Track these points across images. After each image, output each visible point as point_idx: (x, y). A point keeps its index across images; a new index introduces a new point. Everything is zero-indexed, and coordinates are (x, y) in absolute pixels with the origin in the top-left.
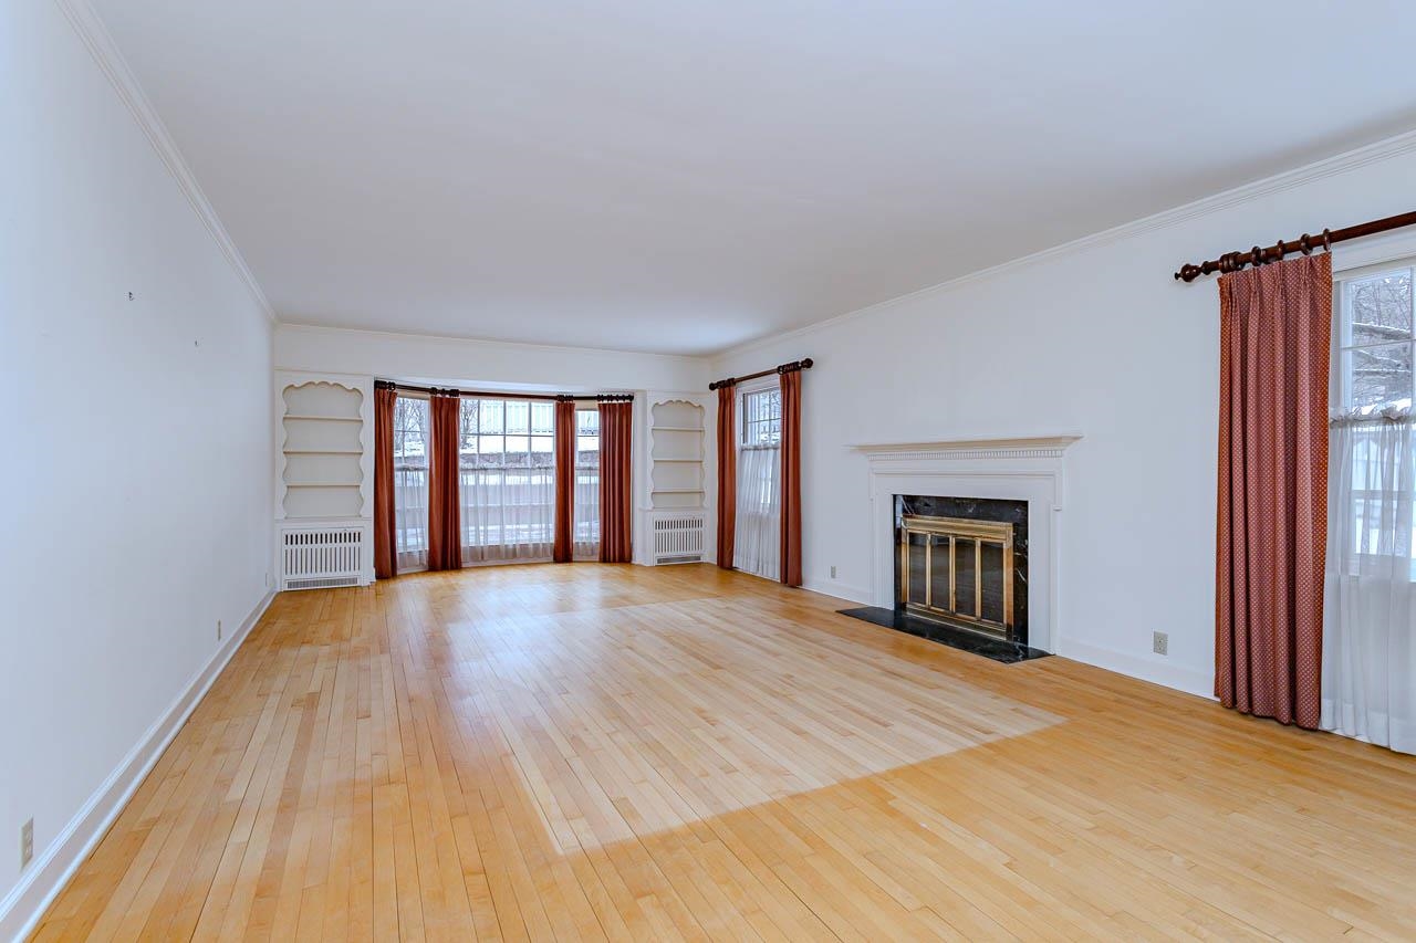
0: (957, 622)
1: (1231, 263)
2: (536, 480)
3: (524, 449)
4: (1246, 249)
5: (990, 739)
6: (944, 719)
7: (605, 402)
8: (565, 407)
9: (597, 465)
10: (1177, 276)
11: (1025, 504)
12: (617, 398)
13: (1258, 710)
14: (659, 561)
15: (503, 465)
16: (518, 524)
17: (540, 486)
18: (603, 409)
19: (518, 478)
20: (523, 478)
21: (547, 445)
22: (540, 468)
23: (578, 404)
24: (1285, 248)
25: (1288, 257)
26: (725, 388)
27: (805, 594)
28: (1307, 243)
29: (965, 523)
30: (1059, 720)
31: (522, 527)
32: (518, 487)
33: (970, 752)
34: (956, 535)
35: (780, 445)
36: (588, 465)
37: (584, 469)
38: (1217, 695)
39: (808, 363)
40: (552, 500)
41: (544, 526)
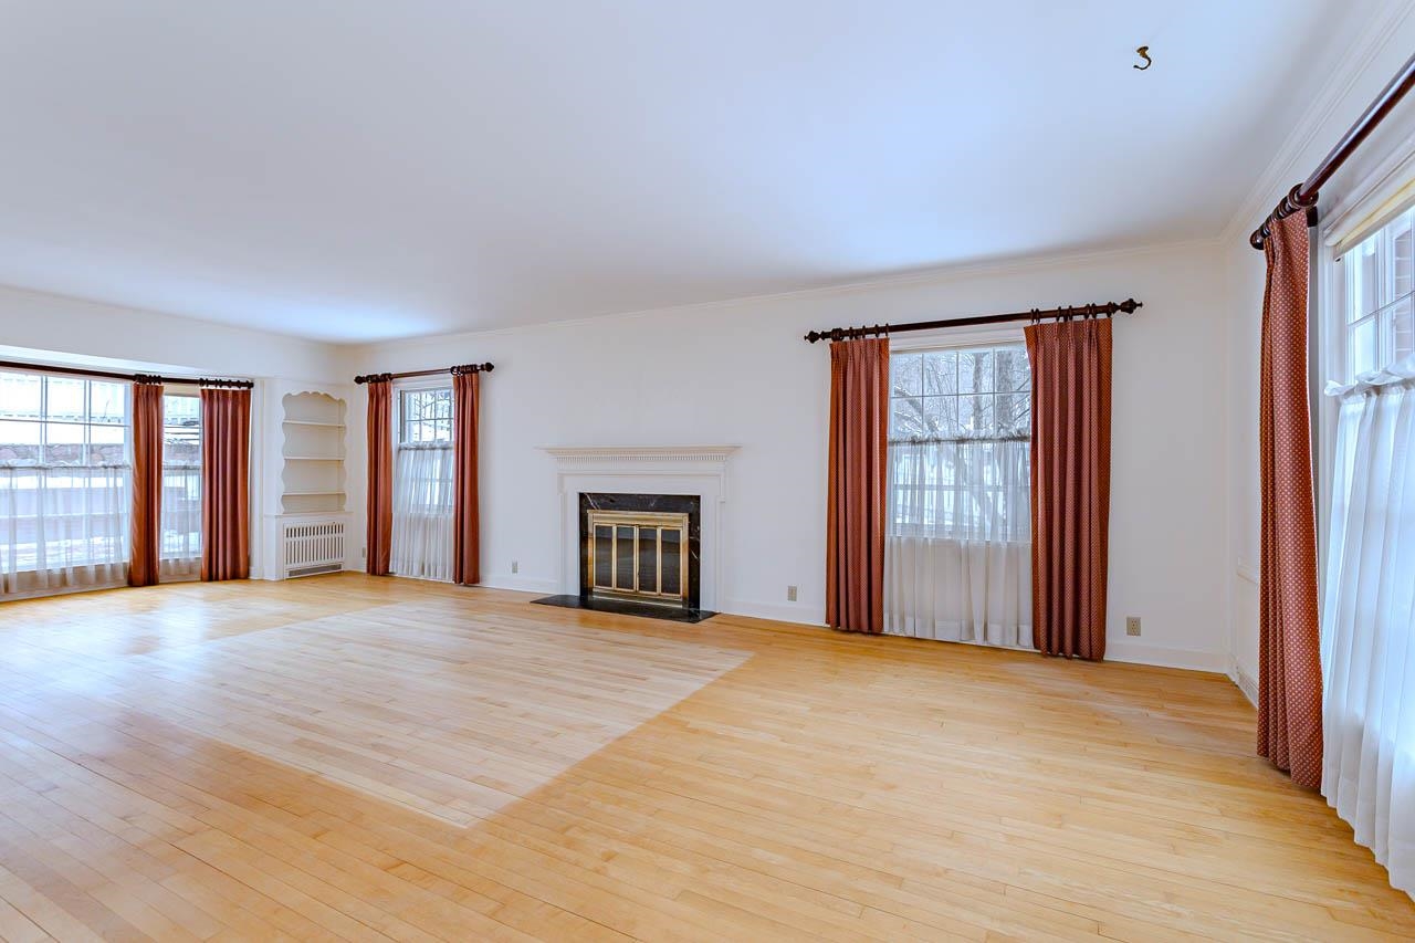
0: (641, 599)
1: (837, 334)
2: (99, 482)
3: (80, 440)
4: (845, 328)
5: (719, 674)
6: (680, 667)
7: (211, 387)
8: (147, 390)
9: (198, 463)
10: (806, 338)
11: (698, 498)
12: (229, 384)
13: (852, 628)
14: (291, 573)
15: (41, 463)
16: (68, 537)
17: (106, 489)
18: (208, 397)
19: (69, 479)
20: (75, 479)
21: (119, 437)
22: (105, 467)
23: (167, 387)
24: (866, 331)
25: (868, 337)
26: (379, 386)
27: (488, 592)
28: (877, 330)
29: (647, 515)
30: (751, 654)
31: (76, 542)
32: (68, 492)
33: (712, 684)
34: (640, 526)
35: (453, 445)
36: (183, 464)
37: (176, 468)
38: (827, 622)
39: (489, 367)
40: (126, 507)
41: (112, 540)
